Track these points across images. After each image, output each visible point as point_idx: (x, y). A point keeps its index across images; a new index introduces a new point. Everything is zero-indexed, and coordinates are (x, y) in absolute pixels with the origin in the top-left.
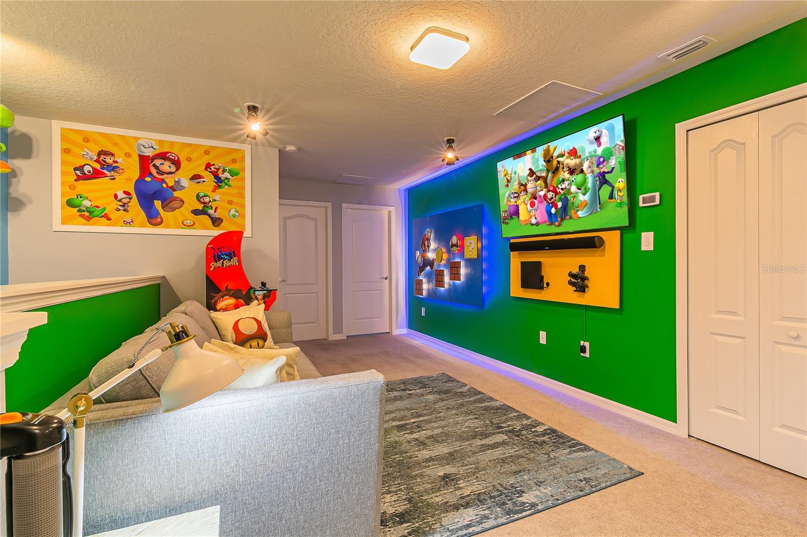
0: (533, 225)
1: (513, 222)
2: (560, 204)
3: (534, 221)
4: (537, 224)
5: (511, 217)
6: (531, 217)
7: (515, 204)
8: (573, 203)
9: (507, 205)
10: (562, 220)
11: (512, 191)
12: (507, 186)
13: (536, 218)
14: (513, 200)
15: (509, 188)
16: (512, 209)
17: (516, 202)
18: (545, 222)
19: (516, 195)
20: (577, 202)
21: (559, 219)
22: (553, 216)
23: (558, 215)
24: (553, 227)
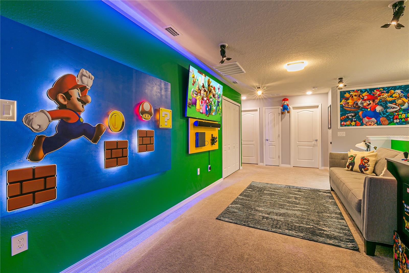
0: (201, 113)
1: (193, 108)
2: (209, 107)
3: (201, 111)
4: (202, 113)
5: (193, 105)
6: (200, 109)
7: (196, 98)
8: (212, 109)
9: (192, 96)
10: (209, 114)
11: (195, 90)
12: (193, 84)
13: (202, 110)
14: (195, 95)
15: (194, 86)
16: (194, 100)
17: (196, 97)
18: (204, 113)
19: (196, 93)
20: (213, 109)
21: (208, 114)
22: (207, 111)
23: (208, 112)
24: (206, 116)
